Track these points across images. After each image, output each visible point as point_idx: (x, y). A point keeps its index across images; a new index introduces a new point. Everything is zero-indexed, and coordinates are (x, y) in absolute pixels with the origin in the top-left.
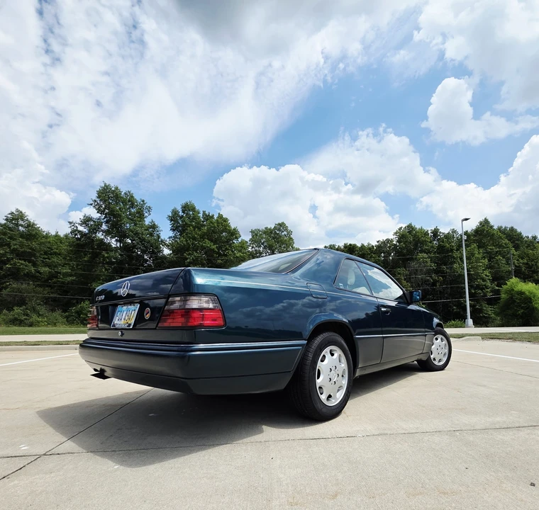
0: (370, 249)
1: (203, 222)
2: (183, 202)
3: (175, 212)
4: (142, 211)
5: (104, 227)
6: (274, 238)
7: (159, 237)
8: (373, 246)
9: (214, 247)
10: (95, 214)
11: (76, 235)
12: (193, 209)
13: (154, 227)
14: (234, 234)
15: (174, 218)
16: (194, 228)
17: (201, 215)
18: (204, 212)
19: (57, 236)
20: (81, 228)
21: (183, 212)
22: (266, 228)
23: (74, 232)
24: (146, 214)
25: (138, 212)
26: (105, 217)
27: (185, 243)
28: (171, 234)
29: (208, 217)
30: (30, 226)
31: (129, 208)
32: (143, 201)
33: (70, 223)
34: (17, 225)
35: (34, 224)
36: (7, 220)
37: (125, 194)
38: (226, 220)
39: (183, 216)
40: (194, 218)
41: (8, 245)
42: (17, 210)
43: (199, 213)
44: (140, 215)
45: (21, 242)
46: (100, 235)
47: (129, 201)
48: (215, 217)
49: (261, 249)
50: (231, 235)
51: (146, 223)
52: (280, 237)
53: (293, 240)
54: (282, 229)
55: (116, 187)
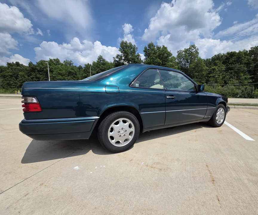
0: (245, 53)
1: (157, 50)
2: (149, 43)
3: (146, 48)
4: (135, 50)
5: (123, 58)
6: (188, 54)
7: (140, 59)
8: (247, 51)
9: (161, 62)
10: (120, 53)
11: (115, 62)
12: (153, 45)
13: (139, 55)
14: (169, 54)
15: (145, 51)
16: (153, 54)
17: (156, 47)
18: (157, 46)
19: (111, 63)
20: (116, 59)
21: (149, 48)
22: (185, 49)
23: (115, 61)
24: (136, 51)
25: (133, 50)
26: (123, 54)
27: (150, 61)
28: (144, 57)
29: (159, 48)
30: (104, 60)
31: (130, 49)
32: (135, 45)
33: (113, 58)
34: (101, 61)
35: (105, 60)
36: (98, 59)
37: (129, 43)
38: (166, 48)
39: (149, 50)
40: (153, 50)
41: (99, 68)
42: (100, 56)
43: (155, 46)
44: (134, 52)
45: (102, 66)
46: (122, 61)
47: (130, 46)
48: (162, 47)
49: (182, 60)
50: (168, 55)
51: (136, 54)
52: (192, 52)
53: (198, 53)
54: (193, 48)
55: (126, 41)
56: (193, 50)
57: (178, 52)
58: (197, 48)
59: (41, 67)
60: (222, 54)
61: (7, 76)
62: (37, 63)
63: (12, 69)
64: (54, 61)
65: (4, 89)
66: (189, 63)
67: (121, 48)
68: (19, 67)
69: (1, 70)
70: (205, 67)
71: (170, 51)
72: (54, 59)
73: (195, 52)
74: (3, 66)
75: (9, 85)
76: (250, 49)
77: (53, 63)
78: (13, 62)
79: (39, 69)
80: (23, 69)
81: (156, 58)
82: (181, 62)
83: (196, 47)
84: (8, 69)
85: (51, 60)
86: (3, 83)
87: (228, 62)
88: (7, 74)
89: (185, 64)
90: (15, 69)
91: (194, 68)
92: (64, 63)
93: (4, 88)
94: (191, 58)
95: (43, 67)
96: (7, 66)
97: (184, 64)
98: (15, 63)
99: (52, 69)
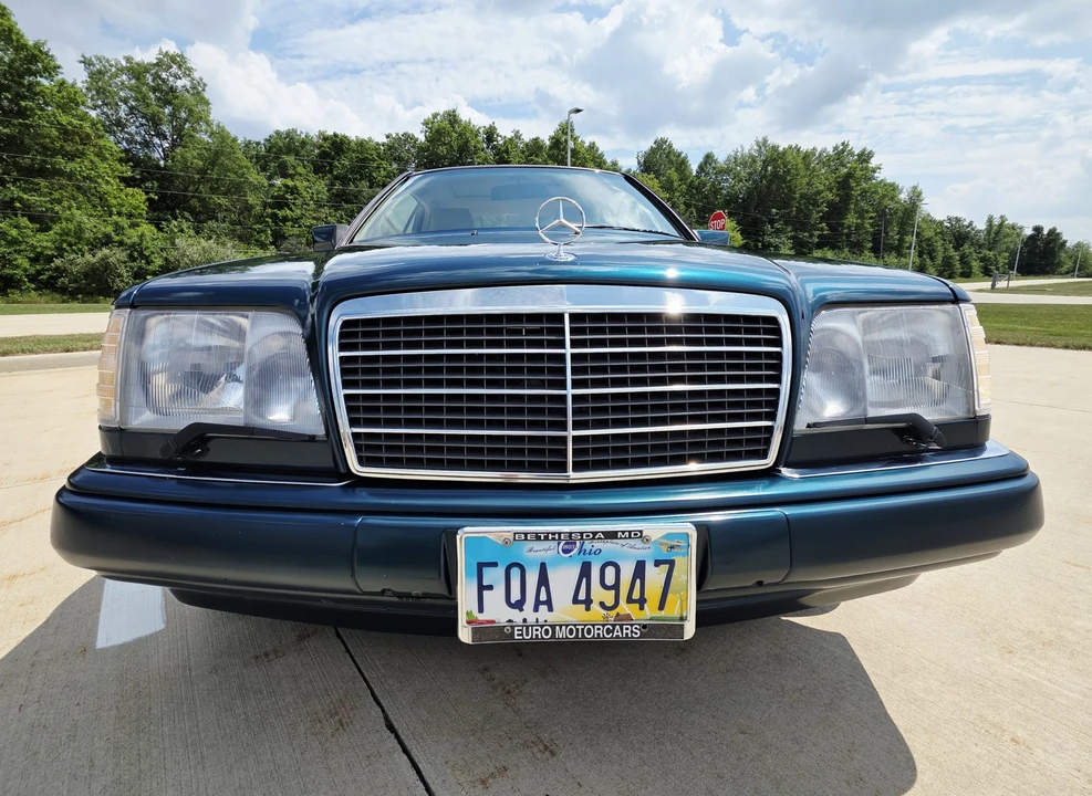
49: (121, 113)
52: (173, 89)
56: (180, 83)
57: (87, 62)
58: (196, 75)
73: (187, 91)
76: (385, 140)
82: (121, 125)
83: (190, 70)
89: (144, 139)
97: (140, 139)
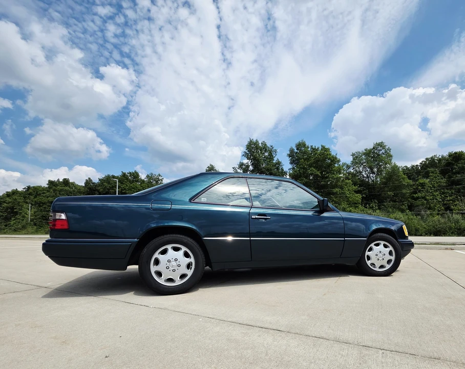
2: (297, 142)
3: (292, 151)
4: (272, 154)
5: (251, 168)
6: (372, 157)
7: (282, 170)
9: (319, 173)
10: (246, 161)
12: (304, 146)
13: (279, 163)
14: (334, 160)
15: (291, 155)
16: (305, 160)
17: (309, 149)
18: (311, 146)
21: (297, 149)
22: (366, 150)
24: (274, 155)
25: (269, 155)
26: (251, 161)
27: (298, 172)
28: (290, 166)
29: (314, 150)
31: (264, 153)
33: (233, 168)
37: (262, 143)
38: (327, 150)
39: (297, 152)
40: (305, 153)
42: (211, 165)
43: (308, 148)
44: (271, 157)
47: (264, 148)
48: (320, 148)
49: (361, 169)
50: (332, 161)
51: (274, 162)
52: (379, 155)
53: (391, 156)
54: (380, 148)
55: (256, 140)
56: (381, 152)
57: (353, 155)
58: (387, 147)
59: (106, 187)
60: (440, 157)
61: (44, 204)
62: (100, 180)
63: (55, 190)
64: (130, 176)
65: (35, 227)
66: (374, 173)
67: (246, 151)
68: (67, 188)
69: (37, 192)
70: (407, 181)
71: (335, 155)
72: (130, 173)
73: (384, 154)
74: (40, 187)
75: (44, 220)
77: (127, 179)
78: (58, 180)
79: (101, 190)
80: (74, 191)
81: (310, 166)
82: (361, 172)
83: (385, 146)
84: (48, 191)
85: (124, 175)
86: (36, 216)
87: (452, 170)
88: (45, 200)
89: (368, 175)
90: (62, 190)
91: (385, 183)
92: (146, 180)
93: (35, 225)
94: (378, 164)
95: (108, 187)
96: (47, 186)
97: (365, 176)
98: (61, 180)
99: (125, 189)
